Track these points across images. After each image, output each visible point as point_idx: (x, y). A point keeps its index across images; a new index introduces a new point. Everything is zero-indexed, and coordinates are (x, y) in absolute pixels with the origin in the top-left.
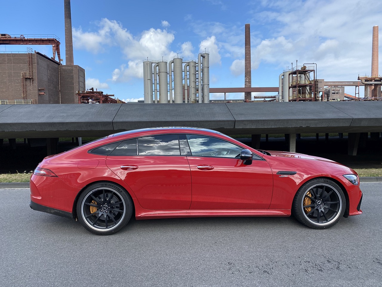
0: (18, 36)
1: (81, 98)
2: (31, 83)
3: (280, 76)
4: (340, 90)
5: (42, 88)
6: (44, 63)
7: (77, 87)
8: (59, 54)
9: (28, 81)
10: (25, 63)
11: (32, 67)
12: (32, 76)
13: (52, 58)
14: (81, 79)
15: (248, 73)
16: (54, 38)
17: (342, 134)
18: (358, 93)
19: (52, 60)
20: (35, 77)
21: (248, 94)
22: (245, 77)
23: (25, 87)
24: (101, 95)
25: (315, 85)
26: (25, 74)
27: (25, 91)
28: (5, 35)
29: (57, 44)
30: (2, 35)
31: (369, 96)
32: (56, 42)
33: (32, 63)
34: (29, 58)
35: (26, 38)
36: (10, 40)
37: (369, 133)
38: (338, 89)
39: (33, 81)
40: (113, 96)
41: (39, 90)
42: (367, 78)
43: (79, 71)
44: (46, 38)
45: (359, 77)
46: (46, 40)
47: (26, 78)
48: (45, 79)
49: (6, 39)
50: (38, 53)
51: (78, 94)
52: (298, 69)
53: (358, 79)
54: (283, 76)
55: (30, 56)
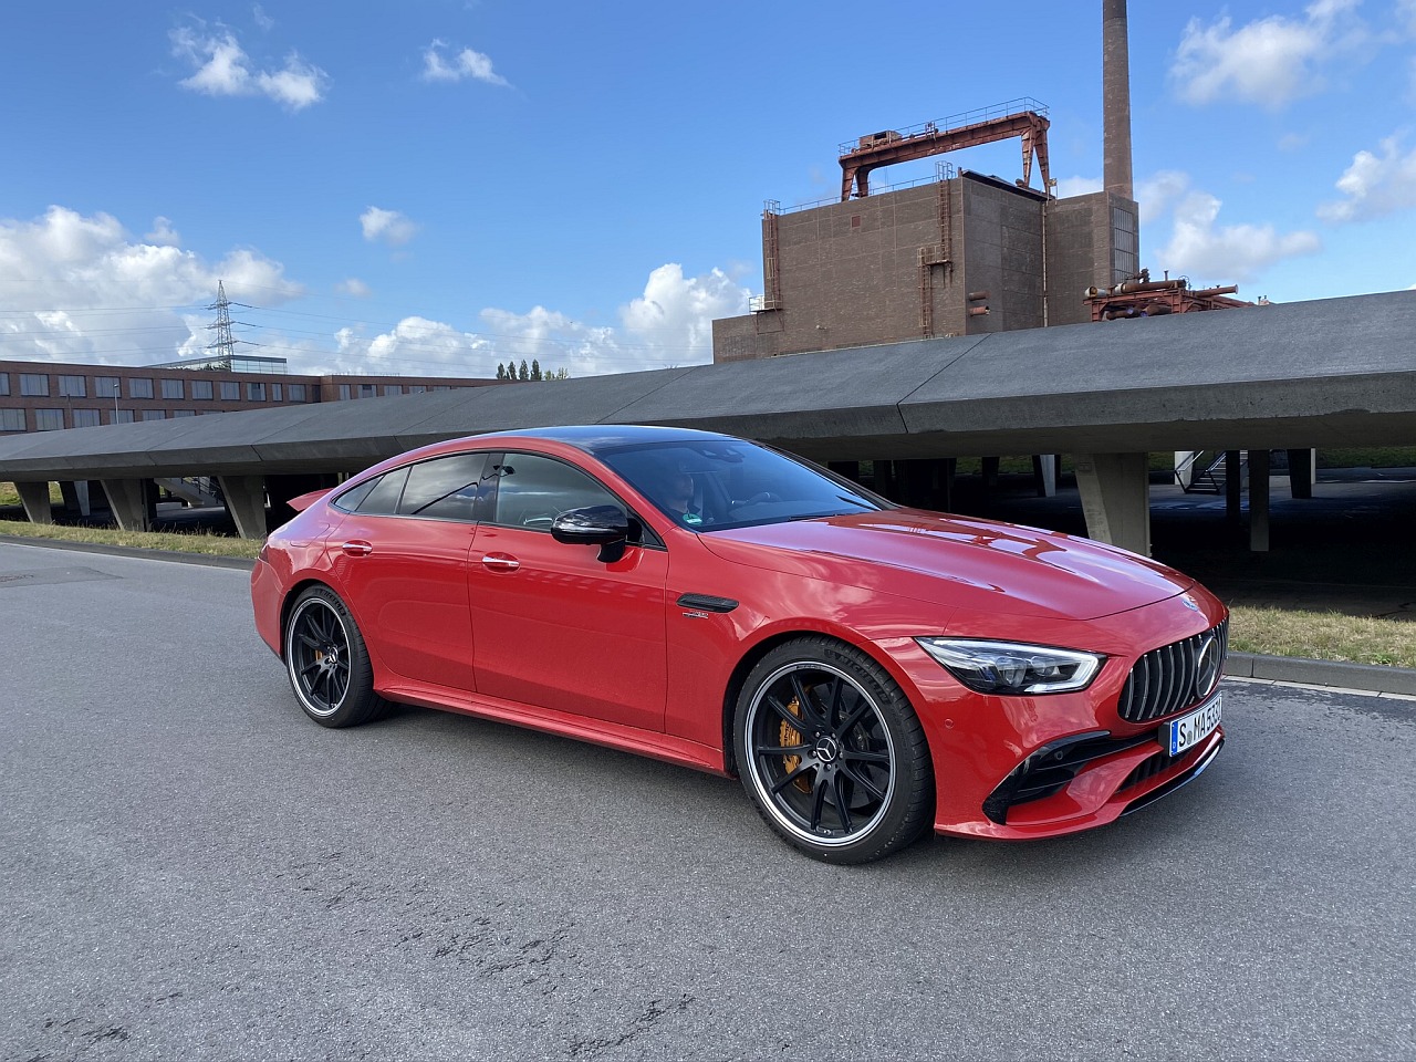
0: (919, 131)
1: (1102, 313)
2: (947, 281)
5: (980, 293)
6: (988, 205)
7: (1106, 273)
8: (1044, 164)
9: (939, 272)
10: (931, 217)
11: (950, 226)
12: (951, 257)
13: (1018, 182)
14: (1123, 241)
16: (1029, 109)
19: (1021, 191)
20: (960, 259)
23: (928, 294)
24: (1175, 294)
26: (930, 251)
27: (928, 311)
28: (883, 135)
29: (1039, 128)
30: (877, 137)
32: (1035, 121)
33: (950, 212)
34: (942, 195)
35: (942, 132)
36: (897, 149)
39: (952, 271)
40: (1233, 290)
41: (972, 301)
44: (1002, 116)
46: (1001, 124)
47: (932, 266)
48: (993, 258)
49: (888, 146)
50: (970, 175)
51: (1090, 299)
55: (945, 188)
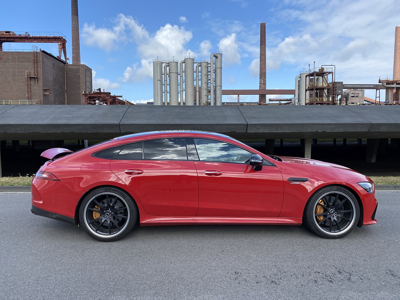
0: (23, 34)
1: (88, 99)
2: (36, 83)
3: (297, 78)
4: (360, 93)
5: (47, 88)
6: (49, 62)
7: (84, 87)
8: (65, 53)
9: (33, 80)
10: (30, 62)
11: (37, 66)
12: (37, 76)
13: (58, 57)
14: (88, 79)
15: (263, 75)
16: (61, 36)
17: (361, 139)
18: (379, 97)
19: (58, 59)
20: (41, 77)
21: (263, 97)
22: (260, 78)
23: (29, 86)
24: (108, 96)
25: (333, 88)
26: (30, 73)
27: (30, 91)
28: (9, 32)
29: (63, 42)
30: (6, 32)
31: (391, 101)
32: (62, 40)
33: (37, 62)
34: (34, 56)
35: (31, 36)
36: (14, 38)
37: (389, 139)
38: (358, 92)
39: (38, 80)
40: (121, 97)
41: (44, 90)
42: (388, 80)
43: (85, 71)
44: (52, 36)
45: (380, 80)
46: (52, 38)
47: (31, 78)
48: (51, 78)
49: (10, 36)
50: (44, 52)
51: (84, 94)
52: (315, 71)
53: (379, 82)
54: (300, 77)
55: (35, 54)
